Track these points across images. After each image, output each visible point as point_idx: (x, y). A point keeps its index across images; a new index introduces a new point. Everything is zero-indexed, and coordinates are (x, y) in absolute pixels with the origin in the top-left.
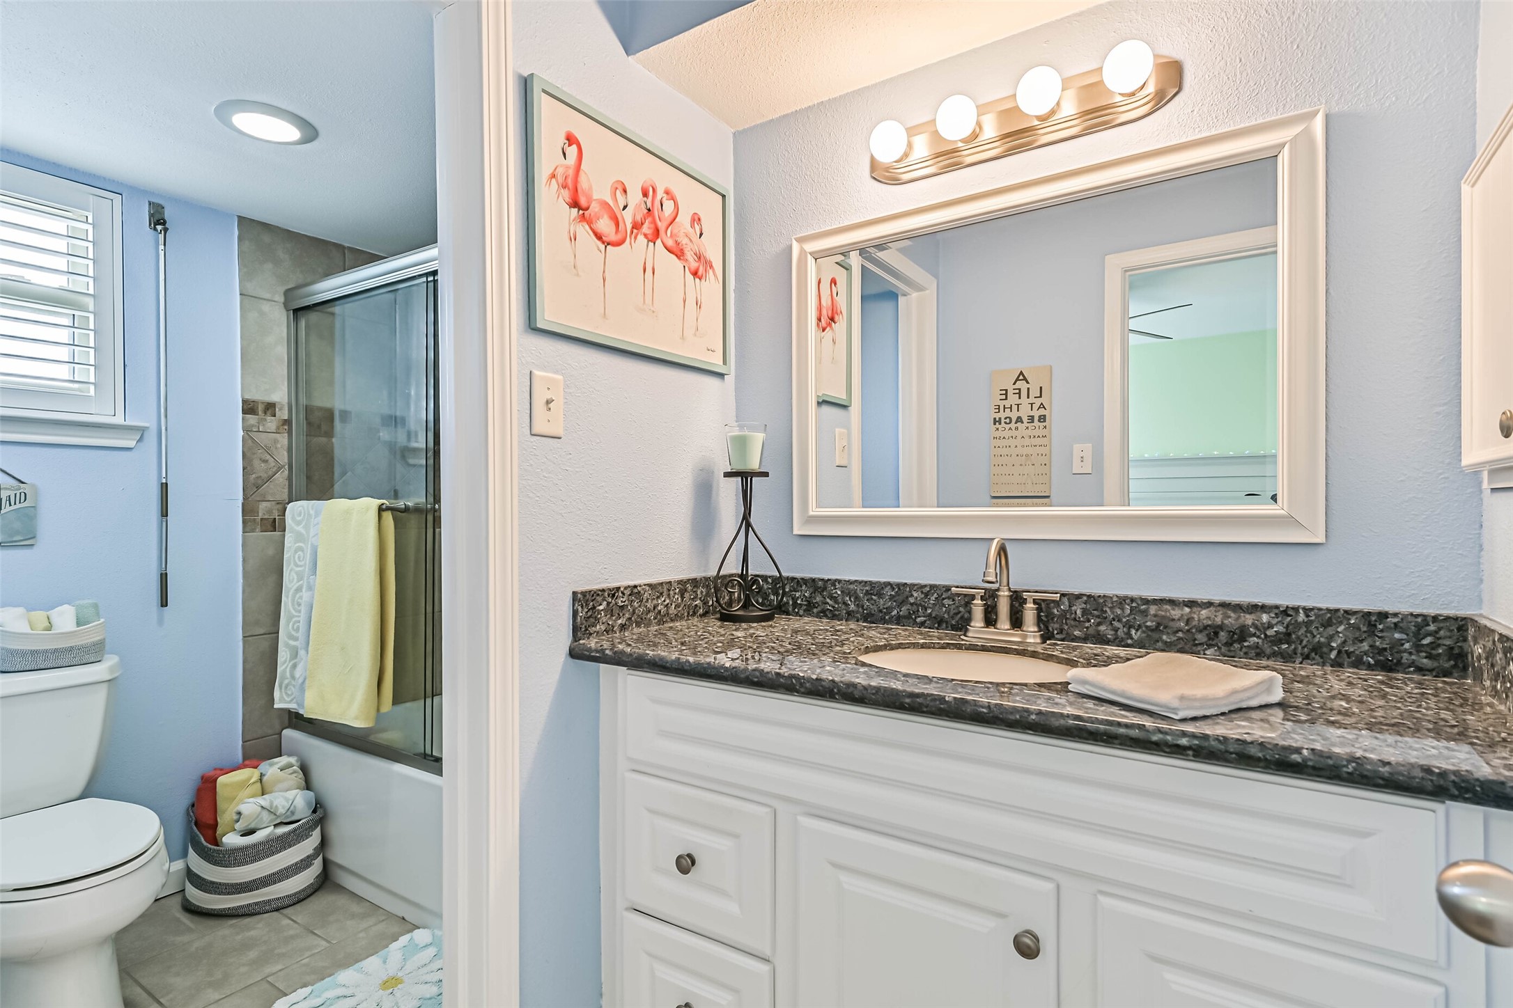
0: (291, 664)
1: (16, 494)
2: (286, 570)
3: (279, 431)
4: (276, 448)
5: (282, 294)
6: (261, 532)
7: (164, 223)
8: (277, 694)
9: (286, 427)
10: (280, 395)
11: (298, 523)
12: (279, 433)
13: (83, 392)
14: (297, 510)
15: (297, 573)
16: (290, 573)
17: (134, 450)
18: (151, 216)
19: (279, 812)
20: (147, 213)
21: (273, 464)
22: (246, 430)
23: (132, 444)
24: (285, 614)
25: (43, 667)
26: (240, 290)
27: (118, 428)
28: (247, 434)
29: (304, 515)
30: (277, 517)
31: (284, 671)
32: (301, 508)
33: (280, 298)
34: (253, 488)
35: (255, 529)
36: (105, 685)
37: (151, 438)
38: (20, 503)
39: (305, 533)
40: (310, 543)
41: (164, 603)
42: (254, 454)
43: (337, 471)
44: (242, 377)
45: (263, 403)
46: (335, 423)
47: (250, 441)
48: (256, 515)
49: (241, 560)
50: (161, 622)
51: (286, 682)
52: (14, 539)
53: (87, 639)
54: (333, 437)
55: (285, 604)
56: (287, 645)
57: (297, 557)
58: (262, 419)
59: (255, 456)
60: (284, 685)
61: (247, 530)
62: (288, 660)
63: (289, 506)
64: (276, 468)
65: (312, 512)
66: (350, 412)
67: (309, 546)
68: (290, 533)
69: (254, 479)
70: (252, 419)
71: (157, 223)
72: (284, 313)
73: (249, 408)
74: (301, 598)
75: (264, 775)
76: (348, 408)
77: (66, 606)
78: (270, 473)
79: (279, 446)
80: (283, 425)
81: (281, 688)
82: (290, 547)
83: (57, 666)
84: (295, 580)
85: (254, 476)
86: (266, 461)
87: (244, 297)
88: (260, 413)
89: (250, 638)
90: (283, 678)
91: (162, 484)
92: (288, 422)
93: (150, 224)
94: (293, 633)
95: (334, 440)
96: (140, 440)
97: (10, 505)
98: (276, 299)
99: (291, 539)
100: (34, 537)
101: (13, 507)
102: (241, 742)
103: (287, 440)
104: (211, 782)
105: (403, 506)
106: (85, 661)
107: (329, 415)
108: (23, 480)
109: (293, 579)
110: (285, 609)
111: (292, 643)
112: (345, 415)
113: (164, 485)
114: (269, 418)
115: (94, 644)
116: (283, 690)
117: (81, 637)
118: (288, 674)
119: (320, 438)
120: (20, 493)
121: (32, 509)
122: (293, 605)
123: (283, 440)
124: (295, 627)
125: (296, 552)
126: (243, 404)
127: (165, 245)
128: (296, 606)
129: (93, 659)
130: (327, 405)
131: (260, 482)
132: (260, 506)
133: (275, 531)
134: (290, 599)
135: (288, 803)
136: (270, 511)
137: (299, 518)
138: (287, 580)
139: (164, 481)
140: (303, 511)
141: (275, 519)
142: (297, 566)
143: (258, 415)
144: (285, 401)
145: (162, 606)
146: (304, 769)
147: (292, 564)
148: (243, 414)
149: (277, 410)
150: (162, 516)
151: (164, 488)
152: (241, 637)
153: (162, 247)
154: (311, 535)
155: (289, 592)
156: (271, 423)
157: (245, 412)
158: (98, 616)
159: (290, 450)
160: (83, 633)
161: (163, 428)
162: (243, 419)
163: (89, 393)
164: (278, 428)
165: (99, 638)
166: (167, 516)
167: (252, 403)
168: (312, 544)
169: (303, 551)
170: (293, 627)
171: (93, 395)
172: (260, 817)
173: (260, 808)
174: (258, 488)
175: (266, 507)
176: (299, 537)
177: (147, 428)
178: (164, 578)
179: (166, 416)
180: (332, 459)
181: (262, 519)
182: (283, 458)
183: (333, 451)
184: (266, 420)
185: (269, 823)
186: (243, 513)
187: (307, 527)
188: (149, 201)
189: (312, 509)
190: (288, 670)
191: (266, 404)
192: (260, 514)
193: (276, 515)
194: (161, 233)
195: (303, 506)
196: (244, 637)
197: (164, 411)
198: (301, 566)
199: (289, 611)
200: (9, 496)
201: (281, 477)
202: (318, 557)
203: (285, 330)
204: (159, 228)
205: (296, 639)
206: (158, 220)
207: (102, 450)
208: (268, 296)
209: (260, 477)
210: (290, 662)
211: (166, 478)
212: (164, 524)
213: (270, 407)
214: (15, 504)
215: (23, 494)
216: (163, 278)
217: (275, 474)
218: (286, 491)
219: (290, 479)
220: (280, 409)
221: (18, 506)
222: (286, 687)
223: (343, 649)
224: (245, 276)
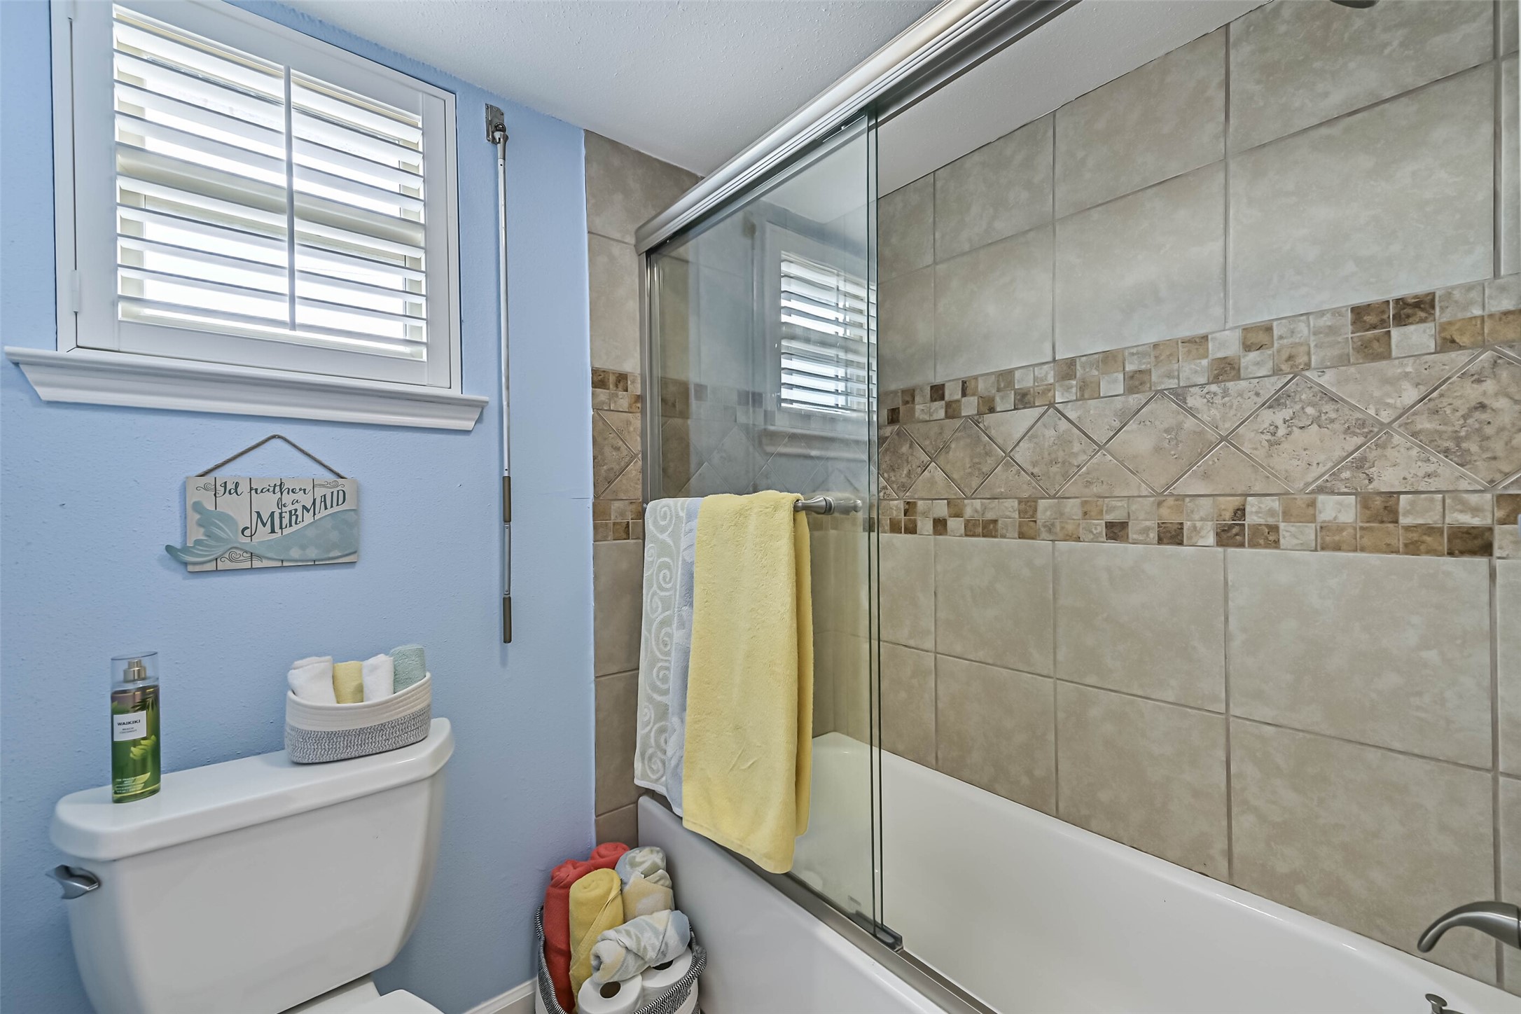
0: (656, 727)
1: (332, 493)
2: (647, 594)
3: (632, 410)
4: (629, 432)
5: (633, 233)
6: (614, 540)
7: (503, 130)
8: (638, 765)
9: (639, 405)
10: (632, 364)
11: (663, 530)
12: (631, 413)
13: (413, 357)
14: (661, 511)
15: (662, 599)
16: (651, 601)
17: (472, 434)
18: (489, 123)
19: (648, 957)
20: (485, 120)
21: (625, 452)
22: (596, 408)
23: (469, 425)
24: (646, 655)
25: (343, 756)
26: (588, 227)
27: (453, 404)
28: (598, 413)
29: (671, 518)
30: (630, 521)
31: (648, 735)
32: (665, 509)
33: (631, 240)
34: (604, 482)
35: (607, 536)
36: (426, 784)
37: (491, 415)
38: (338, 505)
39: (671, 543)
40: (681, 559)
41: (507, 638)
42: (605, 439)
43: (694, 460)
44: (591, 340)
45: (613, 373)
46: (690, 401)
47: (600, 423)
48: (608, 518)
49: (592, 576)
50: (504, 661)
51: (650, 751)
52: (331, 555)
53: (404, 711)
54: (688, 418)
55: (647, 641)
56: (650, 700)
57: (661, 577)
58: (612, 394)
59: (606, 442)
60: (647, 756)
61: (599, 537)
62: (652, 721)
63: (650, 506)
64: (628, 458)
65: (682, 514)
66: (705, 387)
67: (680, 563)
68: (652, 542)
69: (605, 471)
70: (603, 394)
71: (497, 129)
72: (635, 258)
73: (600, 380)
74: (670, 636)
75: (626, 884)
76: (703, 381)
77: (382, 657)
78: (623, 464)
79: (632, 429)
80: (636, 402)
81: (643, 759)
82: (652, 562)
83: (364, 754)
84: (660, 609)
85: (605, 467)
86: (618, 449)
87: (592, 235)
88: (611, 386)
89: (603, 679)
90: (646, 746)
91: (504, 477)
92: (640, 398)
93: (488, 135)
94: (658, 683)
95: (689, 422)
96: (479, 420)
97: (326, 508)
98: (626, 241)
99: (652, 551)
100: (355, 552)
101: (330, 511)
102: (594, 817)
103: (640, 422)
104: (562, 888)
105: (824, 503)
106: (401, 744)
107: (684, 388)
108: (342, 474)
109: (657, 607)
110: (646, 648)
111: (658, 698)
112: (700, 389)
113: (507, 479)
114: (621, 393)
115: (414, 717)
116: (646, 762)
117: (396, 709)
118: (652, 740)
119: (676, 419)
120: (338, 491)
121: (352, 513)
122: (657, 644)
123: (636, 421)
124: (661, 675)
125: (660, 569)
126: (592, 374)
127: (504, 159)
128: (662, 646)
129: (412, 740)
130: (682, 377)
131: (612, 475)
132: (612, 507)
133: (629, 539)
134: (653, 636)
135: (658, 939)
136: (622, 514)
137: (663, 523)
138: (649, 608)
139: (506, 474)
140: (668, 513)
141: (628, 522)
142: (662, 589)
143: (608, 389)
144: (638, 371)
145: (505, 642)
146: (670, 868)
147: (655, 586)
148: (592, 387)
149: (629, 382)
150: (505, 521)
151: (507, 482)
152: (593, 678)
153: (500, 161)
154: (683, 545)
155: (651, 625)
156: (623, 401)
157: (595, 385)
158: (424, 667)
159: (643, 435)
160: (402, 701)
161: (505, 403)
162: (593, 394)
163: (422, 358)
164: (630, 406)
165: (419, 707)
166: (510, 521)
167: (602, 374)
168: (684, 560)
169: (669, 568)
170: (658, 676)
171: (426, 360)
172: (625, 965)
173: (624, 951)
174: (610, 483)
175: (619, 508)
176: (664, 549)
177: (487, 402)
178: (507, 603)
179: (508, 388)
180: (688, 446)
181: (614, 524)
182: (636, 446)
183: (687, 434)
184: (617, 395)
185: (635, 972)
186: (594, 516)
187: (675, 536)
188: (486, 104)
189: (682, 509)
190: (652, 734)
191: (617, 375)
192: (613, 517)
193: (629, 517)
194: (499, 142)
195: (668, 506)
196: (596, 677)
197: (505, 383)
198: (667, 590)
199: (652, 652)
200: (325, 496)
201: (634, 469)
202: (695, 580)
203: (637, 281)
204: (498, 135)
205: (666, 692)
206: (496, 126)
207: (436, 433)
208: (617, 236)
209: (612, 469)
210: (654, 724)
211: (508, 470)
212: (507, 530)
213: (622, 378)
214: (332, 507)
215: (341, 493)
216: (503, 203)
217: (627, 466)
218: (640, 486)
219: (644, 471)
220: (633, 382)
221: (336, 509)
222: (650, 758)
223: (737, 728)
224: (595, 208)
